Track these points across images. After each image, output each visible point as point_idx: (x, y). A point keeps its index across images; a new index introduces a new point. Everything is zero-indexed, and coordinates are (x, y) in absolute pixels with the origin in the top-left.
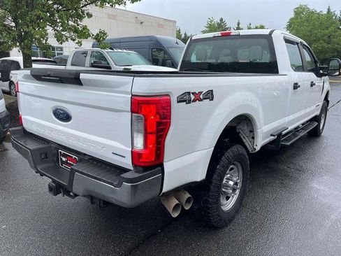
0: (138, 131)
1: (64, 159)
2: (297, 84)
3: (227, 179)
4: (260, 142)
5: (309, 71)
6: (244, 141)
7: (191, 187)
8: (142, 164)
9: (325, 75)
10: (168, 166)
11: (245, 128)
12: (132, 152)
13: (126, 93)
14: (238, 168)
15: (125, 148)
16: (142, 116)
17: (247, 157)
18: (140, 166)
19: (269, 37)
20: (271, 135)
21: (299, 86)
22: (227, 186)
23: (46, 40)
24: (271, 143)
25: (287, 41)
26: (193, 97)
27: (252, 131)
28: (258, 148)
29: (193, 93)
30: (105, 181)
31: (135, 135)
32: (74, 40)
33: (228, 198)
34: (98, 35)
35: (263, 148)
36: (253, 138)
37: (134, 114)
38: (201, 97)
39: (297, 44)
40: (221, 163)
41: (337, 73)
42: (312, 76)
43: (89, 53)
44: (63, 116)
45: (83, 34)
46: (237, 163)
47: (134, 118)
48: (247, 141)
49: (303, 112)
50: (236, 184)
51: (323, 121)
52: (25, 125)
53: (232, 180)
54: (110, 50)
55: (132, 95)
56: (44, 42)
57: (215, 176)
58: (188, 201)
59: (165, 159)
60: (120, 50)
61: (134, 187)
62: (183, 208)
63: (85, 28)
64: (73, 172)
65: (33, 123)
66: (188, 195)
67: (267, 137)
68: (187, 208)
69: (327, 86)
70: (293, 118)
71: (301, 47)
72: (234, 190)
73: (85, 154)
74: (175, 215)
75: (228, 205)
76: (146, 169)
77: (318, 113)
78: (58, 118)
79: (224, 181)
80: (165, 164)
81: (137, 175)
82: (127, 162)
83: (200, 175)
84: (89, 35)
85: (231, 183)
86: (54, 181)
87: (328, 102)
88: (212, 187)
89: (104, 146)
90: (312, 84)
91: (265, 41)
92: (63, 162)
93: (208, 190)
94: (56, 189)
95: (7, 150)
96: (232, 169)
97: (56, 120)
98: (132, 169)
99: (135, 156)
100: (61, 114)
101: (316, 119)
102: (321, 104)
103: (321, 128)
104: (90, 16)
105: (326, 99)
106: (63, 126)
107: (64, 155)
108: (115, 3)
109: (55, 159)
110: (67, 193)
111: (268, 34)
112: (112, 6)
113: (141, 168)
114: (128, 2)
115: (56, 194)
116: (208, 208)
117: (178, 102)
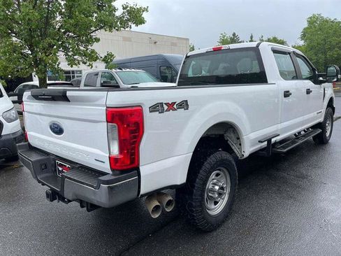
0: (113, 139)
1: (60, 169)
2: (288, 92)
3: (213, 184)
4: (248, 149)
5: (307, 79)
8: (119, 168)
9: (325, 82)
10: (144, 170)
11: (232, 135)
12: (109, 157)
13: (101, 105)
14: (224, 173)
15: (104, 154)
16: (115, 125)
17: (234, 163)
18: (117, 170)
20: (260, 142)
21: (291, 94)
22: (212, 191)
24: (262, 150)
25: (275, 51)
26: (166, 107)
27: (238, 138)
28: (246, 154)
29: (165, 104)
30: (87, 185)
31: (111, 142)
32: (85, 63)
33: (216, 203)
34: (106, 57)
35: (252, 155)
36: (240, 145)
37: (109, 124)
38: (175, 106)
39: (289, 53)
40: (203, 168)
41: (335, 80)
43: (100, 74)
44: (58, 130)
45: (92, 57)
46: (225, 170)
47: (109, 127)
48: (235, 149)
50: (222, 188)
51: (329, 129)
53: (218, 183)
54: (118, 70)
55: (107, 107)
56: (56, 66)
57: (197, 180)
58: (169, 203)
59: (141, 163)
60: (128, 70)
61: (111, 189)
62: (163, 211)
63: (93, 51)
64: (63, 178)
65: (35, 138)
66: (170, 198)
68: (169, 210)
69: (330, 93)
71: (294, 57)
72: (220, 194)
73: (77, 163)
74: (156, 216)
75: (216, 209)
76: (123, 172)
77: (321, 120)
78: (54, 132)
79: (209, 185)
80: (141, 168)
82: (106, 167)
83: (179, 179)
84: (97, 58)
85: (217, 188)
86: (52, 189)
87: (333, 109)
88: (195, 191)
89: (88, 154)
90: (308, 92)
91: (252, 53)
92: (60, 172)
93: (191, 193)
94: (54, 196)
96: (217, 175)
97: (53, 133)
98: (111, 172)
99: (113, 160)
100: (56, 127)
101: (320, 126)
102: (324, 111)
103: (328, 134)
104: (97, 40)
105: (330, 105)
106: (56, 138)
107: (61, 165)
108: (121, 27)
109: (53, 169)
110: (62, 199)
111: (255, 46)
112: (117, 30)
113: (118, 172)
114: (133, 26)
115: (52, 201)
116: (193, 212)
117: (150, 112)
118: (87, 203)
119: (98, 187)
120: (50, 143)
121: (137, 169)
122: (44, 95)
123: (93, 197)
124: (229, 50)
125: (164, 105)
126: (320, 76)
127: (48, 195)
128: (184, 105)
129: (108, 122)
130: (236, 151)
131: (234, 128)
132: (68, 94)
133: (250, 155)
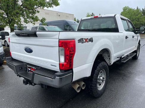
0: (62, 55)
1: (29, 69)
2: (127, 36)
4: (113, 61)
5: (132, 31)
6: (106, 60)
7: (85, 79)
9: (138, 33)
10: (75, 70)
12: (59, 64)
13: (56, 39)
14: (104, 72)
15: (57, 62)
18: (63, 70)
19: (114, 18)
20: (118, 58)
21: (128, 37)
22: (100, 79)
23: (20, 23)
24: (117, 61)
25: (122, 19)
27: (109, 56)
28: (112, 63)
29: (84, 39)
30: (48, 77)
31: (61, 56)
32: (32, 22)
33: (100, 85)
34: (42, 20)
35: (114, 63)
36: (110, 59)
37: (60, 48)
38: (88, 40)
39: (126, 20)
40: (97, 69)
41: (143, 32)
42: (133, 33)
43: (38, 28)
44: (29, 51)
45: (36, 19)
46: (103, 69)
47: (60, 50)
48: (107, 61)
49: (130, 49)
50: (103, 78)
51: (138, 53)
52: (12, 56)
53: (102, 77)
54: (47, 26)
55: (59, 40)
56: (19, 23)
57: (95, 75)
58: (83, 85)
59: (73, 67)
60: (51, 26)
61: (61, 79)
62: (81, 89)
63: (36, 17)
64: (34, 74)
65: (16, 55)
66: (83, 83)
67: (116, 59)
68: (83, 88)
69: (139, 38)
70: (126, 51)
71: (128, 22)
72: (103, 81)
73: (39, 67)
74: (78, 91)
75: (100, 88)
76: (66, 71)
77: (136, 49)
78: (27, 52)
79: (98, 77)
80: (73, 69)
81: (62, 73)
82: (57, 69)
83: (88, 74)
84: (38, 20)
85: (101, 78)
86: (25, 79)
87: (140, 45)
88: (93, 80)
89: (47, 62)
90: (133, 37)
92: (29, 71)
94: (26, 82)
95: (4, 68)
96: (101, 72)
97: (26, 53)
98: (59, 71)
99: (61, 65)
100: (28, 50)
101: (135, 52)
102: (137, 45)
103: (138, 55)
104: (38, 12)
105: (139, 43)
106: (29, 55)
107: (30, 68)
108: (49, 6)
109: (26, 69)
110: (31, 84)
111: (114, 16)
112: (47, 8)
113: (63, 71)
114: (54, 6)
115: (26, 85)
116: (92, 89)
117: (78, 42)
118: (46, 85)
119: (54, 78)
120: (24, 57)
121: (72, 69)
122: (23, 34)
123: (51, 83)
124: (101, 18)
126: (136, 30)
127: (24, 82)
128: (91, 40)
129: (59, 47)
130: (107, 62)
131: (108, 51)
132: (37, 33)
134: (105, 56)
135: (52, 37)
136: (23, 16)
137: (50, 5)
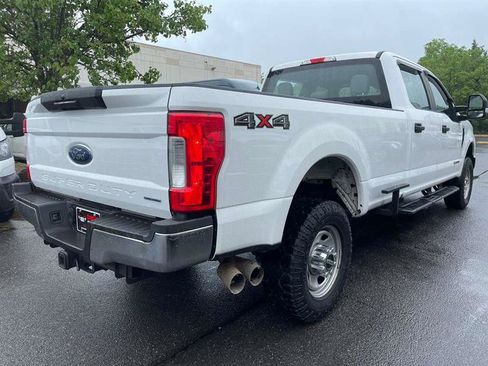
0: (178, 163)
1: (82, 219)
2: (419, 125)
3: (318, 250)
4: (367, 202)
6: (344, 200)
7: (262, 252)
8: (182, 209)
9: (465, 119)
10: (222, 215)
11: (344, 180)
12: (170, 192)
13: (160, 109)
14: (334, 236)
15: (158, 187)
16: (183, 139)
17: (347, 220)
18: (181, 212)
19: (376, 62)
20: (384, 192)
21: (423, 129)
22: (317, 260)
24: (384, 206)
25: (403, 67)
26: (258, 121)
27: (354, 186)
28: (364, 210)
29: (258, 116)
30: (131, 236)
31: (174, 167)
33: (321, 280)
34: (147, 74)
35: (373, 212)
36: (356, 195)
37: (171, 138)
38: (271, 121)
39: (419, 72)
40: (306, 223)
41: (481, 115)
42: (446, 120)
45: (127, 72)
46: (333, 228)
47: (171, 143)
48: (347, 201)
49: (432, 168)
50: (331, 257)
51: (467, 187)
52: (34, 179)
53: (324, 251)
55: (170, 111)
57: (297, 241)
58: (256, 274)
59: (218, 205)
61: (171, 242)
62: (248, 283)
63: (129, 65)
64: (89, 232)
66: (256, 265)
67: (378, 197)
68: (256, 283)
69: (470, 137)
70: (418, 177)
71: (426, 79)
72: (328, 266)
74: (237, 291)
75: (322, 290)
76: (190, 215)
77: (458, 173)
78: (75, 160)
79: (313, 253)
80: (217, 211)
81: (176, 223)
82: (163, 210)
83: (274, 236)
85: (324, 256)
86: (67, 248)
87: (474, 160)
88: (293, 257)
89: (132, 190)
90: (445, 129)
91: (371, 67)
92: (81, 224)
93: (287, 262)
94: (71, 260)
96: (324, 237)
98: (170, 217)
99: (175, 197)
100: (79, 153)
101: (457, 182)
102: (462, 160)
103: (465, 197)
104: (136, 49)
105: (470, 153)
106: (81, 170)
107: (83, 214)
109: (71, 220)
110: (84, 265)
111: (374, 56)
113: (183, 216)
115: (67, 268)
116: (289, 290)
117: (235, 124)
118: (127, 266)
119: (151, 238)
120: (68, 177)
121: (212, 213)
122: (63, 99)
123: (141, 256)
124: (335, 63)
125: (256, 118)
126: (458, 110)
127: (61, 260)
128: (282, 122)
129: (169, 135)
130: (348, 205)
131: (349, 169)
132: (105, 93)
133: (369, 212)
134: (341, 184)
135: (147, 103)
136: (88, 62)
137: (175, 28)
